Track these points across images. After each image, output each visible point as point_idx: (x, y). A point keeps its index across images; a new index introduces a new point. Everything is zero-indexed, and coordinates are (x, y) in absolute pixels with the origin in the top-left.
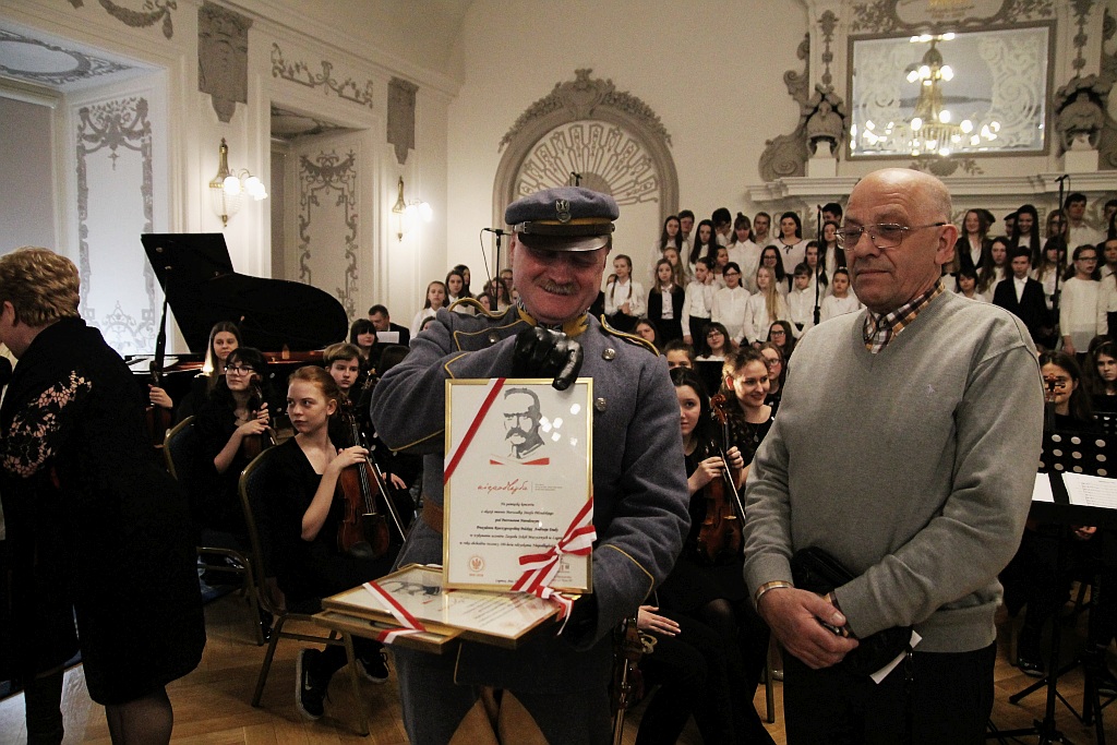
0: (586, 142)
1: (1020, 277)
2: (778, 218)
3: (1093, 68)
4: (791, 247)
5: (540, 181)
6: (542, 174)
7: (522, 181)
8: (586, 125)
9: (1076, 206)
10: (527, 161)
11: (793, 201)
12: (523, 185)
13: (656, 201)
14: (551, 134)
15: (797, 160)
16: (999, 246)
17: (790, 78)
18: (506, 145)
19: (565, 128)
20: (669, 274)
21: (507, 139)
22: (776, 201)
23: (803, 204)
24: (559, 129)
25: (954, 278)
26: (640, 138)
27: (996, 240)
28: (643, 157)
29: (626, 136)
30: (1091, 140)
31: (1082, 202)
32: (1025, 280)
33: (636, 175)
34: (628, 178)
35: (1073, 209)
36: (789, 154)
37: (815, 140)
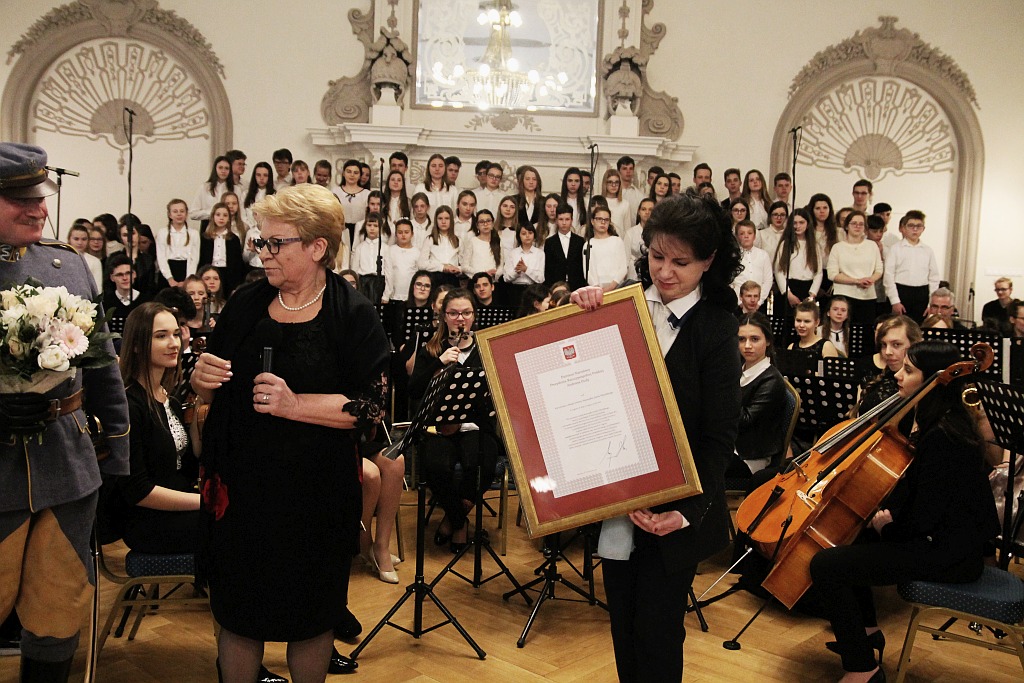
0: (122, 63)
1: (565, 233)
2: (341, 165)
3: (634, 40)
4: (353, 195)
5: (64, 103)
6: (67, 96)
7: (39, 101)
8: (122, 43)
9: (625, 169)
10: (45, 78)
11: (356, 147)
12: (41, 107)
13: (206, 137)
14: (77, 49)
15: (361, 103)
16: (552, 202)
17: (354, 16)
18: (17, 57)
19: (95, 44)
20: (226, 219)
21: (18, 48)
22: (339, 146)
23: (367, 151)
24: (88, 45)
25: (514, 233)
26: (189, 66)
27: (548, 197)
28: (192, 87)
29: (171, 62)
30: (632, 107)
31: (631, 165)
32: (569, 235)
33: (183, 107)
34: (173, 109)
35: (624, 172)
36: (354, 98)
37: (379, 86)
